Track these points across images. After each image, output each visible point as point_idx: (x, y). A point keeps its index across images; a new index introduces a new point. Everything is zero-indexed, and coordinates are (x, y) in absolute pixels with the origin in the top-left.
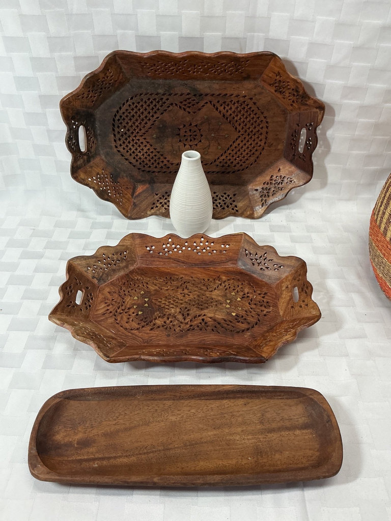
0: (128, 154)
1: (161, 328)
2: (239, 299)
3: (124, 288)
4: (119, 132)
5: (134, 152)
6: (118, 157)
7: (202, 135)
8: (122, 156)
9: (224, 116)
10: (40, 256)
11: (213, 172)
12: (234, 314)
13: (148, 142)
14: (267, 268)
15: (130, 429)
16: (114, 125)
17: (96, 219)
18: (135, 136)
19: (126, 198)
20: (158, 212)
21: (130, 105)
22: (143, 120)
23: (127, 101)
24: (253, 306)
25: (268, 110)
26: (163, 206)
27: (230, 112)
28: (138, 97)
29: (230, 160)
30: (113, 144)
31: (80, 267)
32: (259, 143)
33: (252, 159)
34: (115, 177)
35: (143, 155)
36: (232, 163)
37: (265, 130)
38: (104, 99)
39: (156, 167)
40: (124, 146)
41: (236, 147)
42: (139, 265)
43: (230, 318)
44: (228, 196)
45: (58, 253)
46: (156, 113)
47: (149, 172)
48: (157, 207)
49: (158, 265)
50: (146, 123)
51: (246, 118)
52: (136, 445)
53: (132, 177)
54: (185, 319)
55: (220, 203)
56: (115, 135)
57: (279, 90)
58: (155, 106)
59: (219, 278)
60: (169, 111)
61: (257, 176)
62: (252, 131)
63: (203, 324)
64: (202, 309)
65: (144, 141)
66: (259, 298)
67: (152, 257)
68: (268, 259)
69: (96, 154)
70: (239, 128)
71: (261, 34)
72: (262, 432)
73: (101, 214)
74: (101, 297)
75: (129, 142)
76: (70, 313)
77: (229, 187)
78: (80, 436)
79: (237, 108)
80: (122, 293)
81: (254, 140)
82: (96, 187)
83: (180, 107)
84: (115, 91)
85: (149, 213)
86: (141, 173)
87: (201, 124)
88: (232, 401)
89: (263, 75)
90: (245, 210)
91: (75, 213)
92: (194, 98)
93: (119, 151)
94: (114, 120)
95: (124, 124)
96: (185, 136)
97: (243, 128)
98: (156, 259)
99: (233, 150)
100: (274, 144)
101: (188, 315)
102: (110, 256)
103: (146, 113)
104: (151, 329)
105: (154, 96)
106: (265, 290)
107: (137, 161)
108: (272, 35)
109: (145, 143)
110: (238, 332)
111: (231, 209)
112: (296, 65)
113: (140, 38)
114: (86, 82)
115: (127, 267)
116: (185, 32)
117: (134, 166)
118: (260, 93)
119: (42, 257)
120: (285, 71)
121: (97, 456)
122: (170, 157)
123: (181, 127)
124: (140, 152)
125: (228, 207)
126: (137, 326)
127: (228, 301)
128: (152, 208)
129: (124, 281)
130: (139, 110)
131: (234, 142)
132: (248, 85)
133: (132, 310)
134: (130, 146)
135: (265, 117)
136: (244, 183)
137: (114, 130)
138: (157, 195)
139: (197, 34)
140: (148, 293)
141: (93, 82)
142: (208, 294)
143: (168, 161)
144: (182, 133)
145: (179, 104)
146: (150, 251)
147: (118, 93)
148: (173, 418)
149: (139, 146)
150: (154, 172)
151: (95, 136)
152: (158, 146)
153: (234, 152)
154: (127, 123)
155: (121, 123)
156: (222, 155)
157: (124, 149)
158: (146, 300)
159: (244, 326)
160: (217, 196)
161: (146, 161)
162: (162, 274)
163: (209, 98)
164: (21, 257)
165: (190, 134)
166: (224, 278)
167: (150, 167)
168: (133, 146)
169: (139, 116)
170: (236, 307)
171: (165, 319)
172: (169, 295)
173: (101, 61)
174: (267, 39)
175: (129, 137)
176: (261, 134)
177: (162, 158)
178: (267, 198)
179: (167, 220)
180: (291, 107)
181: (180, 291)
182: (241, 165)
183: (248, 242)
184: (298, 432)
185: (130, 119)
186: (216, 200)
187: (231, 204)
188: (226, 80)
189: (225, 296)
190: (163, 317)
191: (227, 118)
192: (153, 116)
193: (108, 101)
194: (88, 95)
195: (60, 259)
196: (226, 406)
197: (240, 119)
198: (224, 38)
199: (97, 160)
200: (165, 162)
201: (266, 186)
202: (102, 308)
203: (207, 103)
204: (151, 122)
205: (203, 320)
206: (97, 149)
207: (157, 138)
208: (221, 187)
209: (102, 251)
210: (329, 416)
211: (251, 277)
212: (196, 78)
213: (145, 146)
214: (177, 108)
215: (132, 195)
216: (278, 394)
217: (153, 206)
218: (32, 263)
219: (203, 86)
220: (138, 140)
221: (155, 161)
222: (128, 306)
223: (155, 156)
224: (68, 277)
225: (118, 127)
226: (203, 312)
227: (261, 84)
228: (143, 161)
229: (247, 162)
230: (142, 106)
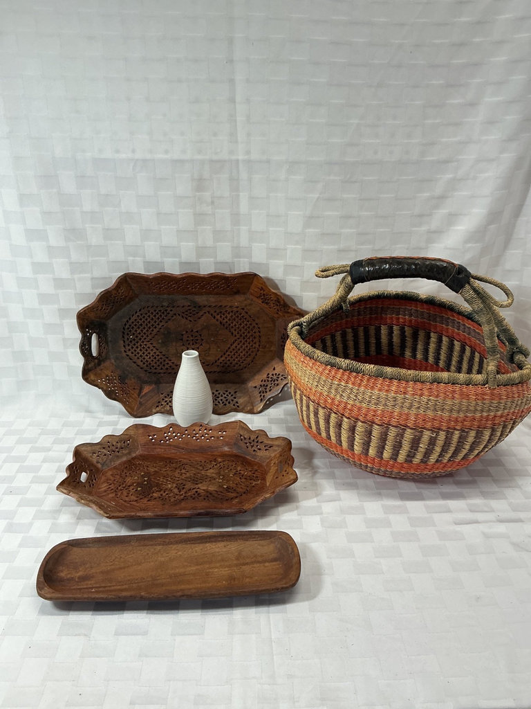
0: (136, 357)
1: (158, 499)
2: (231, 475)
3: (125, 471)
4: (128, 339)
5: (141, 356)
6: (127, 361)
7: (202, 340)
8: (131, 359)
9: (221, 323)
10: (49, 450)
11: (215, 372)
12: (225, 487)
13: (154, 347)
14: (260, 449)
15: (124, 568)
16: (124, 333)
17: (103, 418)
18: (143, 342)
19: (132, 398)
20: (163, 410)
21: (138, 316)
22: (150, 328)
23: (136, 313)
24: (243, 480)
25: (258, 318)
26: (168, 404)
27: (226, 320)
28: (146, 309)
29: (229, 360)
30: (123, 349)
31: (86, 453)
32: (254, 345)
33: (249, 359)
34: (122, 379)
35: (150, 358)
36: (231, 363)
37: (258, 334)
38: (116, 312)
39: (162, 369)
40: (133, 350)
41: (233, 349)
42: (141, 452)
43: (221, 490)
44: (230, 393)
45: (66, 446)
46: (161, 322)
47: (155, 373)
48: (162, 405)
49: (159, 451)
50: (153, 330)
51: (240, 324)
52: (129, 578)
53: (139, 378)
54: (180, 492)
55: (221, 400)
56: (124, 342)
57: (265, 301)
58: (161, 316)
59: (215, 460)
60: (173, 320)
61: (255, 374)
62: (246, 336)
63: (196, 494)
64: (197, 484)
65: (151, 346)
66: (250, 473)
67: (154, 445)
68: (260, 441)
69: (106, 358)
70: (235, 333)
71: (246, 260)
72: (236, 565)
73: (108, 414)
74: (103, 478)
75: (137, 347)
76: (75, 487)
77: (230, 385)
78: (80, 574)
79: (232, 316)
80: (123, 474)
81: (249, 343)
82: (105, 388)
83: (182, 317)
84: (126, 304)
85: (154, 411)
86: (148, 374)
87: (202, 330)
88: (214, 544)
89: (250, 290)
90: (245, 406)
91: (83, 414)
92: (194, 309)
93: (128, 355)
94: (124, 328)
95: (133, 331)
96: (187, 340)
97: (238, 333)
98: (157, 446)
99: (231, 352)
100: (267, 346)
101: (183, 488)
102: (114, 444)
103: (152, 322)
104: (148, 501)
105: (159, 308)
106: (256, 467)
107: (144, 363)
108: (254, 260)
109: (152, 348)
110: (227, 500)
111: (232, 405)
112: (276, 281)
113: (147, 264)
114: (101, 297)
115: (129, 453)
116: (184, 259)
117: (141, 368)
118: (250, 305)
119: (50, 450)
120: (266, 286)
121: (94, 586)
122: (174, 359)
123: (185, 332)
124: (147, 355)
125: (229, 403)
126: (135, 499)
127: (221, 477)
128: (157, 406)
129: (126, 466)
130: (146, 320)
131: (231, 345)
132: (239, 298)
133: (132, 487)
134: (138, 350)
135: (257, 324)
136: (243, 382)
137: (123, 337)
138: (162, 394)
139: (194, 260)
140: (148, 474)
141: (106, 297)
142: (203, 472)
143: (173, 363)
144: (185, 338)
145: (181, 314)
146: (152, 439)
147: (128, 306)
148: (163, 559)
149: (147, 350)
150: (159, 373)
151: (107, 343)
152: (163, 350)
153: (233, 353)
154: (136, 331)
155: (130, 331)
156: (221, 357)
157: (132, 353)
158: (146, 479)
159: (234, 495)
160: (219, 394)
161: (153, 364)
162: (162, 459)
163: (207, 309)
164: (30, 451)
165: (192, 338)
166: (220, 460)
167: (156, 369)
168: (141, 350)
169: (147, 325)
170: (228, 481)
171: (162, 492)
172: (168, 474)
173: (114, 281)
174: (251, 263)
175: (137, 342)
176: (255, 338)
177: (167, 360)
178: (265, 394)
179: (172, 417)
180: (277, 315)
181: (178, 471)
182: (240, 365)
183: (243, 428)
184: (267, 564)
185: (139, 328)
186: (218, 397)
187: (232, 400)
188: (220, 294)
189: (219, 474)
190: (160, 491)
191: (224, 325)
192: (158, 324)
193: (120, 313)
194: (102, 308)
195: (67, 451)
196: (209, 548)
197: (235, 325)
198: (216, 263)
199: (107, 364)
200: (171, 364)
201: (263, 383)
202: (104, 487)
203: (205, 313)
204: (158, 329)
205: (197, 492)
206: (107, 353)
207: (163, 342)
208: (224, 385)
209: (107, 439)
210: (292, 549)
211: (244, 458)
212: (196, 294)
213: (152, 350)
214: (180, 317)
215: (139, 396)
216: (253, 536)
217: (158, 404)
218: (40, 456)
219: (201, 300)
220: (146, 345)
221: (161, 363)
222: (129, 484)
223: (161, 358)
224: (75, 459)
225: (128, 334)
226: (197, 486)
227: (251, 297)
228: (150, 364)
229: (245, 362)
230: (149, 316)
